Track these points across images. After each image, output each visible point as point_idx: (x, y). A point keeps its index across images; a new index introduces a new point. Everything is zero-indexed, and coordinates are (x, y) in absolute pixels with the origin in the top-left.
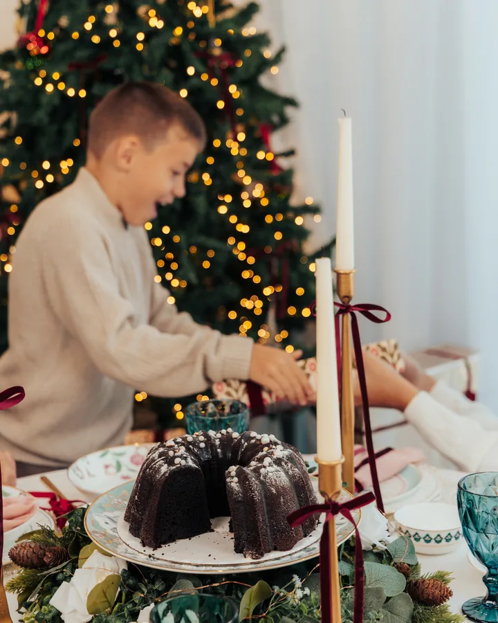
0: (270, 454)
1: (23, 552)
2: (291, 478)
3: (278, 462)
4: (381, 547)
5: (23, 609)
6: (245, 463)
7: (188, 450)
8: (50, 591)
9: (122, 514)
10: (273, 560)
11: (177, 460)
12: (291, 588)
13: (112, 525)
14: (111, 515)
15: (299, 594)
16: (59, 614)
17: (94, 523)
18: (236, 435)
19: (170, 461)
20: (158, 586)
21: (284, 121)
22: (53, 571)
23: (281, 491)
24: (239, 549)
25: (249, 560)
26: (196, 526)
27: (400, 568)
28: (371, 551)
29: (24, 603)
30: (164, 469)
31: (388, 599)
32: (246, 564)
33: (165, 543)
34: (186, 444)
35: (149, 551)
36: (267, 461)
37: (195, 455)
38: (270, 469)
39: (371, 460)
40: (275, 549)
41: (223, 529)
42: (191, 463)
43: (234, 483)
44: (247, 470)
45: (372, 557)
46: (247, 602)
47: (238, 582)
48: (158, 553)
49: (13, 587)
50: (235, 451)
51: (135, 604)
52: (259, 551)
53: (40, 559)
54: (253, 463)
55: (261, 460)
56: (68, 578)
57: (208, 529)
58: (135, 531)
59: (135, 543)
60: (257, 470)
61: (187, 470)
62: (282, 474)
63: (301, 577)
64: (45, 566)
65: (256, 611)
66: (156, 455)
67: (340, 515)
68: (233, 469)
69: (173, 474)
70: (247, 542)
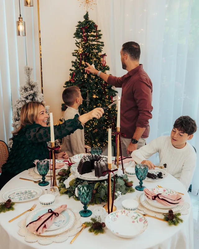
0: (102, 159)
1: (60, 173)
2: (106, 164)
3: (104, 161)
4: (121, 176)
5: (60, 183)
6: (98, 161)
7: (89, 158)
8: (64, 181)
9: (77, 168)
10: (102, 178)
11: (86, 160)
12: (104, 183)
13: (75, 170)
14: (75, 168)
15: (106, 184)
16: (65, 185)
17: (72, 169)
18: (97, 155)
19: (85, 160)
20: (82, 181)
21: (115, 95)
22: (64, 177)
23: (104, 166)
24: (96, 176)
25: (97, 178)
26: (89, 171)
27: (124, 180)
28: (120, 177)
29: (60, 182)
30: (84, 161)
31: (121, 186)
32: (97, 179)
33: (83, 174)
34: (88, 156)
35: (80, 175)
36: (102, 160)
37: (90, 159)
38: (102, 162)
39: (122, 160)
40: (102, 176)
41: (94, 172)
42: (89, 160)
43: (95, 164)
44: (98, 162)
45: (120, 178)
46: (96, 186)
47: (95, 182)
48: (82, 176)
49: (58, 179)
50: (97, 158)
51: (77, 184)
52: (99, 177)
53: (63, 175)
54: (99, 161)
55: (101, 160)
56: (67, 179)
57: (91, 171)
58: (78, 171)
59: (78, 173)
60: (100, 162)
61: (88, 161)
62: (104, 163)
63: (106, 181)
64: (63, 176)
65: (98, 187)
66: (83, 158)
67: (111, 173)
68: (95, 162)
69: (85, 162)
70: (97, 175)
